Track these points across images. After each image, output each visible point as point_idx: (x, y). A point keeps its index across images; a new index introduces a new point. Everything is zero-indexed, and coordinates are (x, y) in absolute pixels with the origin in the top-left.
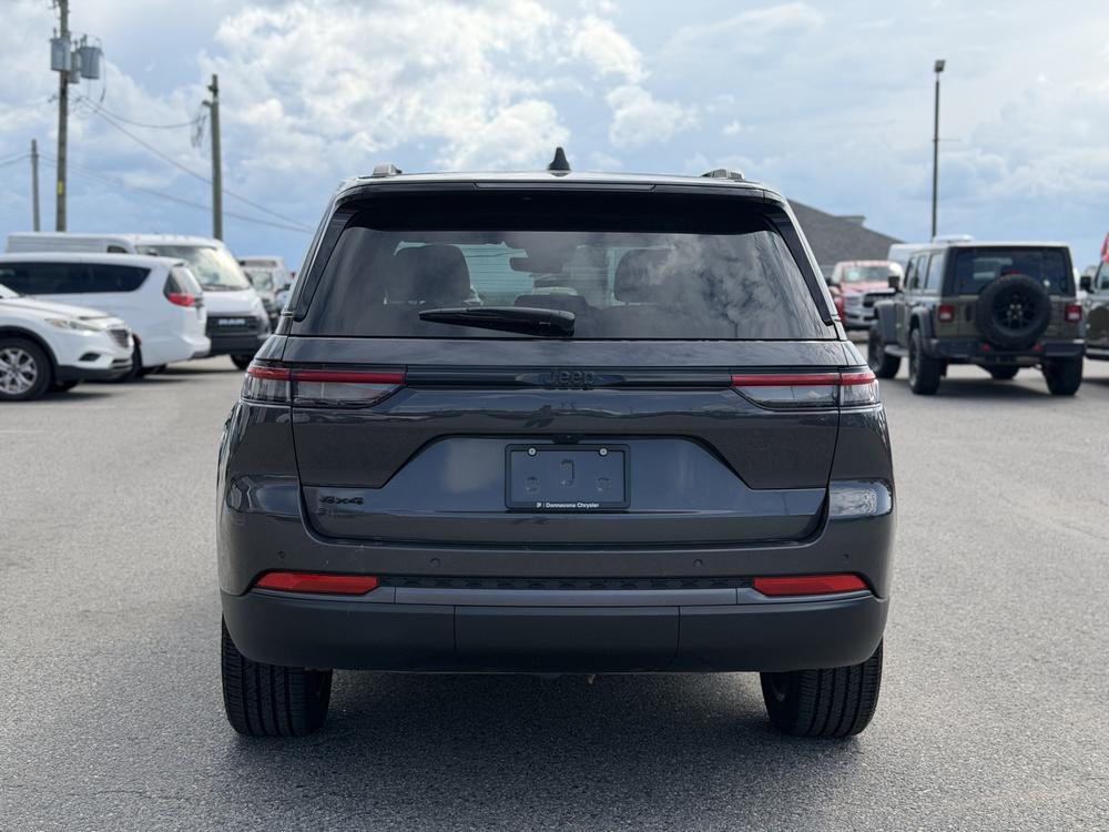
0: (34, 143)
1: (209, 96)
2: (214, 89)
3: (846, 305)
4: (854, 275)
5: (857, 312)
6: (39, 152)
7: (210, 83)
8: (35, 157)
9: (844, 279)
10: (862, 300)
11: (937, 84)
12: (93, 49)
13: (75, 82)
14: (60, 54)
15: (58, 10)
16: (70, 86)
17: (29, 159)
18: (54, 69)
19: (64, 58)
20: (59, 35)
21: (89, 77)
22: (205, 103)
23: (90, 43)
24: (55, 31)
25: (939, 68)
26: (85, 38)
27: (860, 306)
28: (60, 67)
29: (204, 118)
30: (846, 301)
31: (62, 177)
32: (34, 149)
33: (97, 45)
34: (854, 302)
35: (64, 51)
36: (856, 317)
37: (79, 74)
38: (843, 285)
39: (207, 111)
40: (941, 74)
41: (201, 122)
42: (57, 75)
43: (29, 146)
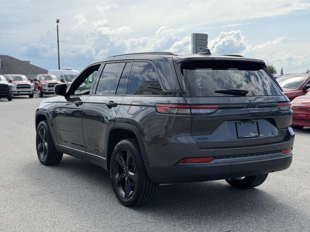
3: (43, 87)
4: (43, 78)
5: (46, 89)
9: (40, 79)
10: (47, 85)
11: (57, 26)
25: (58, 22)
27: (47, 87)
30: (42, 85)
34: (45, 86)
36: (46, 90)
38: (40, 81)
40: (58, 23)
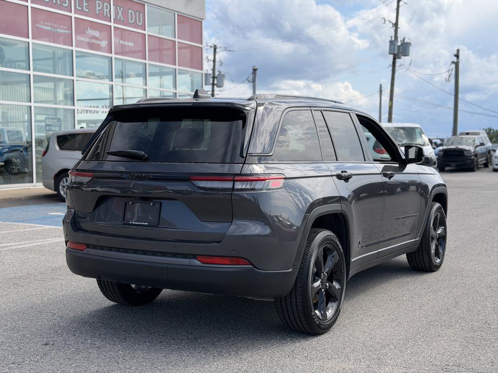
0: (381, 85)
1: (455, 59)
2: (457, 56)
6: (382, 89)
7: (456, 53)
8: (381, 91)
12: (407, 43)
13: (399, 58)
14: (392, 47)
15: (394, 28)
16: (397, 60)
17: (379, 92)
18: (390, 54)
19: (394, 49)
20: (393, 39)
21: (405, 56)
22: (453, 62)
23: (406, 41)
24: (391, 37)
26: (404, 40)
28: (392, 52)
29: (452, 69)
31: (391, 99)
32: (381, 88)
33: (409, 41)
35: (394, 45)
37: (401, 55)
39: (453, 66)
41: (450, 71)
42: (392, 56)
43: (379, 87)
